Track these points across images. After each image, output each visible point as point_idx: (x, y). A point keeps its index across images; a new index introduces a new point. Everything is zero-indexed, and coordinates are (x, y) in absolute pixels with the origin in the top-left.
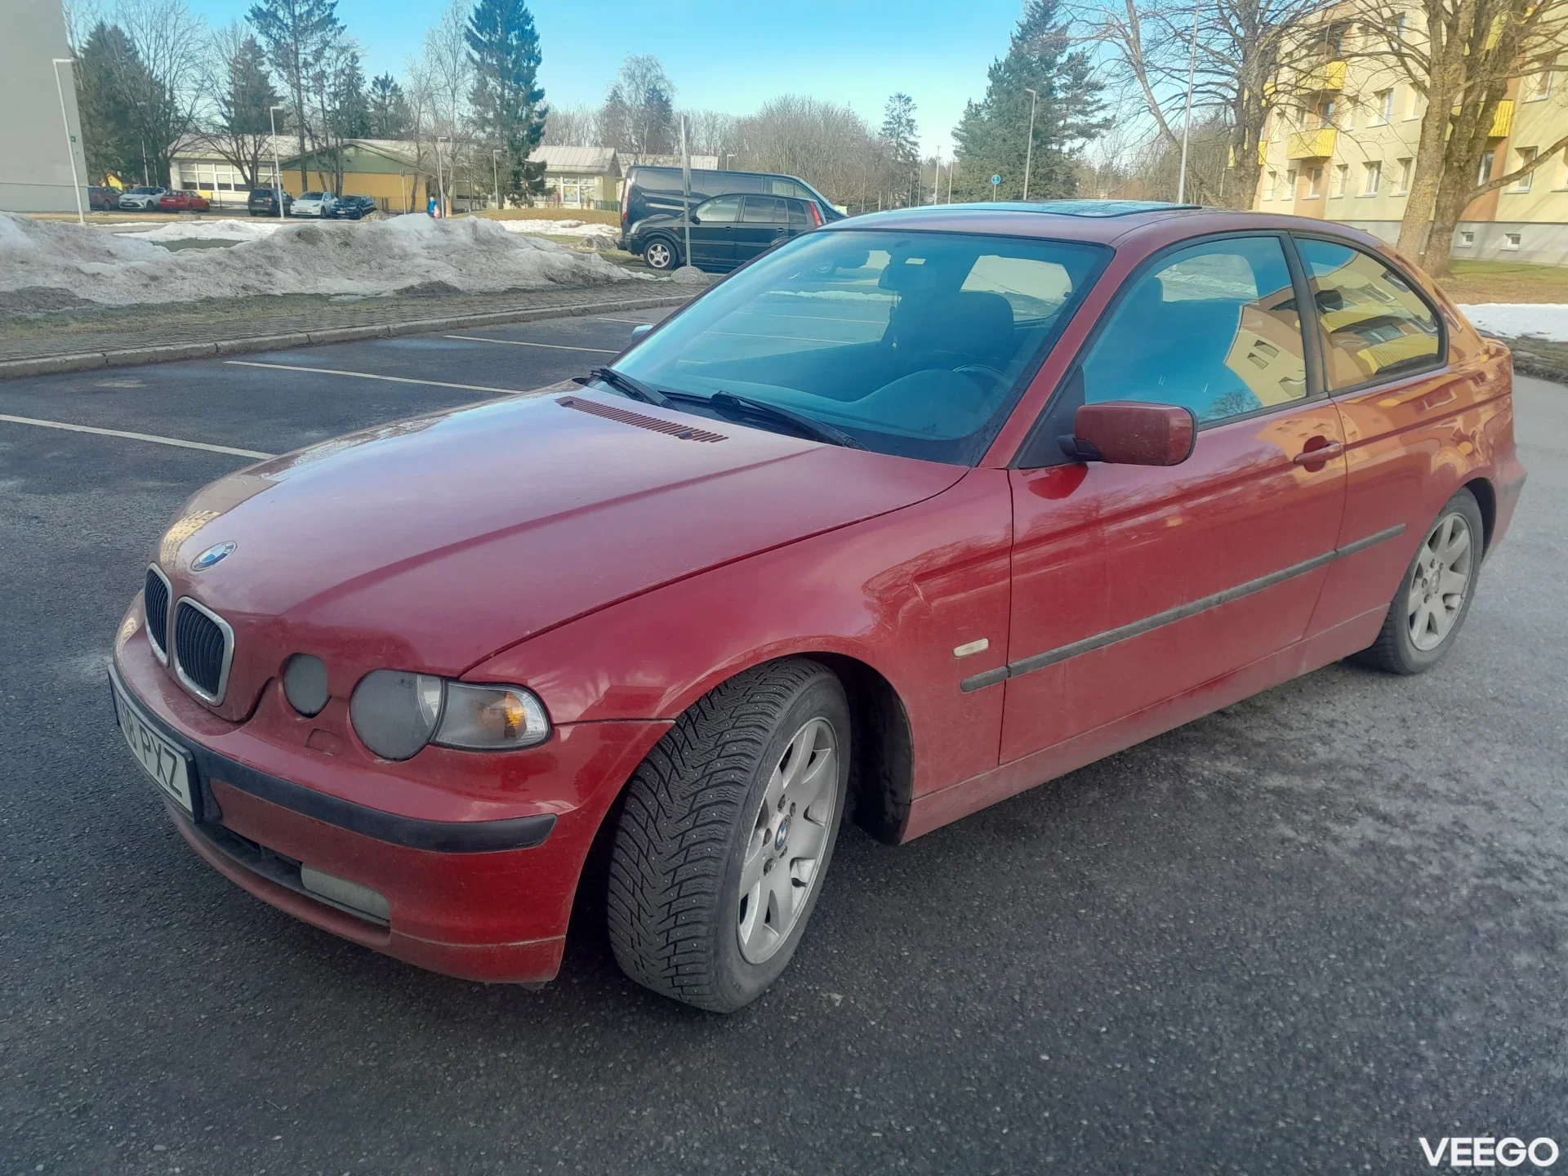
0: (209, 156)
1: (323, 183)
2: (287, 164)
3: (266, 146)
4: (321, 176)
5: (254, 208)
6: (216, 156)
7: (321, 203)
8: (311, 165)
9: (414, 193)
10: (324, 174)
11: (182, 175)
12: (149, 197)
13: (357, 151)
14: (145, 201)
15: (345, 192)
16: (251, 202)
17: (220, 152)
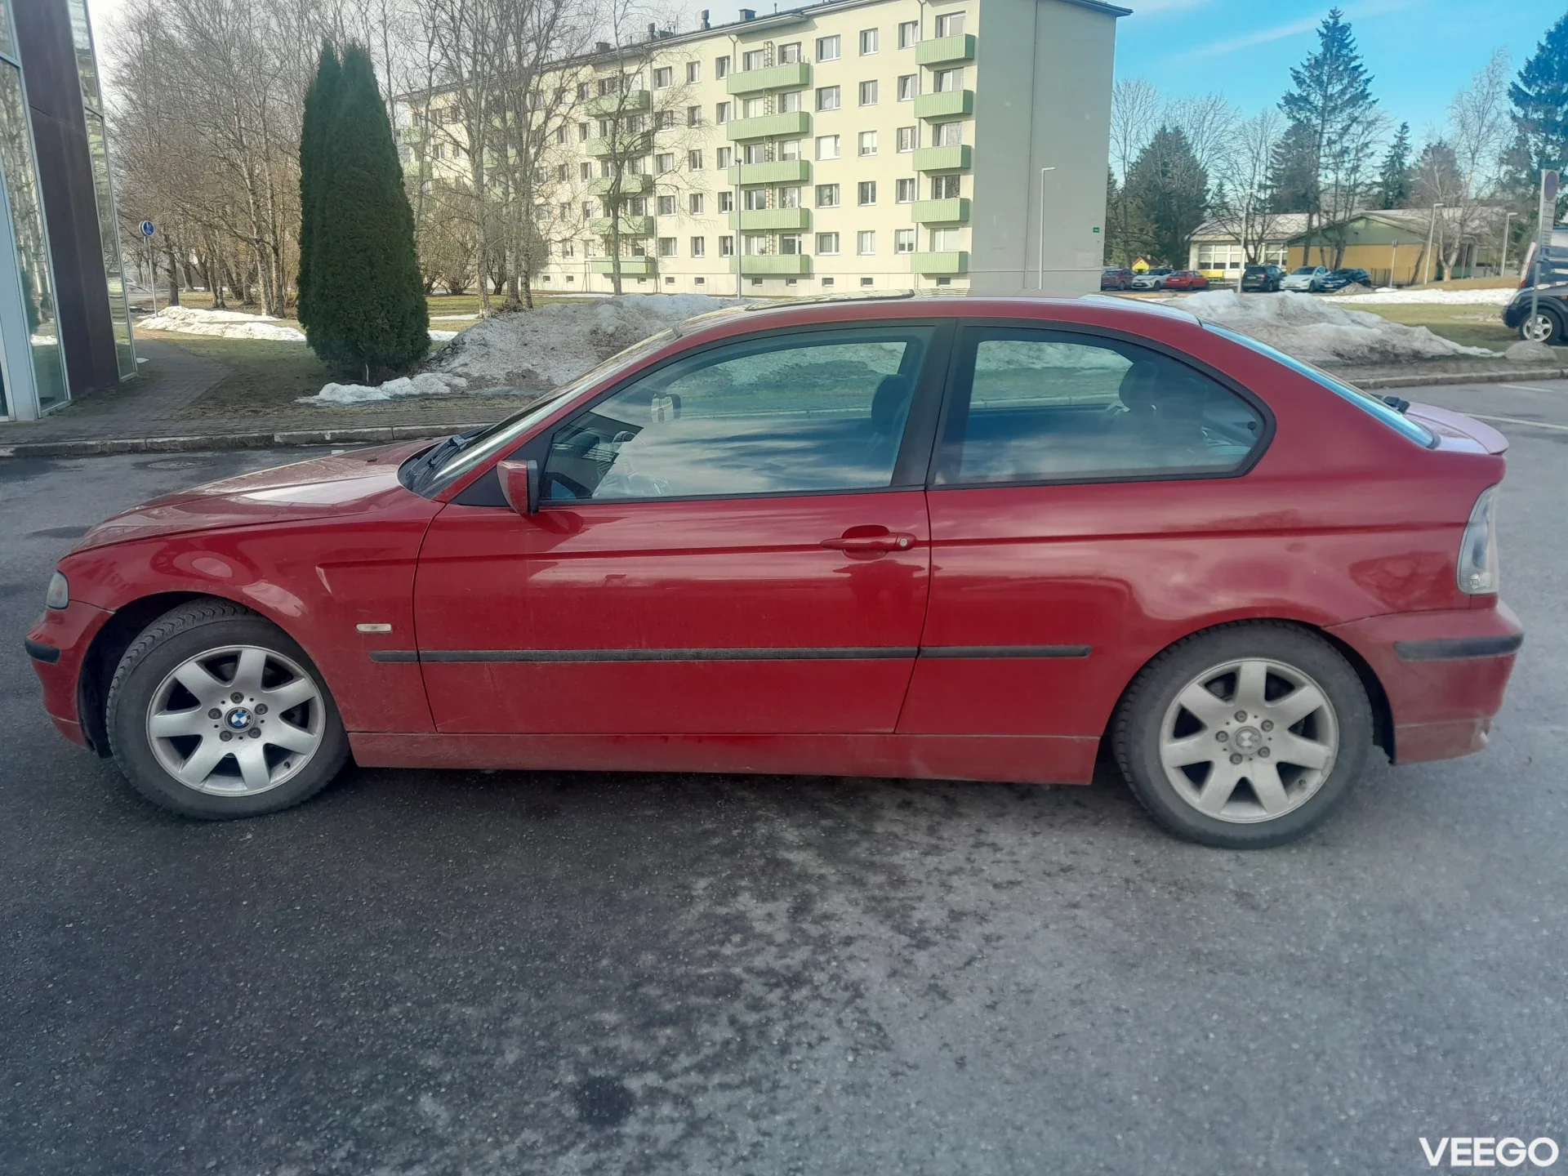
0: (1221, 238)
1: (1323, 257)
2: (1293, 241)
3: (1273, 225)
4: (1322, 251)
5: (1249, 285)
6: (1228, 237)
7: (1311, 277)
8: (1315, 240)
9: (1418, 262)
10: (1325, 248)
11: (1200, 256)
12: (1158, 278)
13: (1367, 223)
14: (1153, 282)
15: (1344, 265)
16: (1245, 279)
17: (1230, 234)
